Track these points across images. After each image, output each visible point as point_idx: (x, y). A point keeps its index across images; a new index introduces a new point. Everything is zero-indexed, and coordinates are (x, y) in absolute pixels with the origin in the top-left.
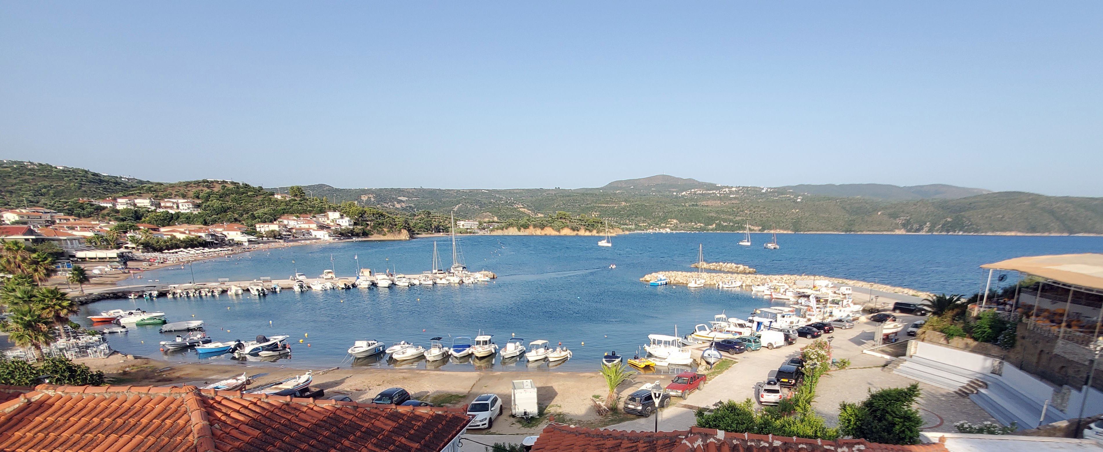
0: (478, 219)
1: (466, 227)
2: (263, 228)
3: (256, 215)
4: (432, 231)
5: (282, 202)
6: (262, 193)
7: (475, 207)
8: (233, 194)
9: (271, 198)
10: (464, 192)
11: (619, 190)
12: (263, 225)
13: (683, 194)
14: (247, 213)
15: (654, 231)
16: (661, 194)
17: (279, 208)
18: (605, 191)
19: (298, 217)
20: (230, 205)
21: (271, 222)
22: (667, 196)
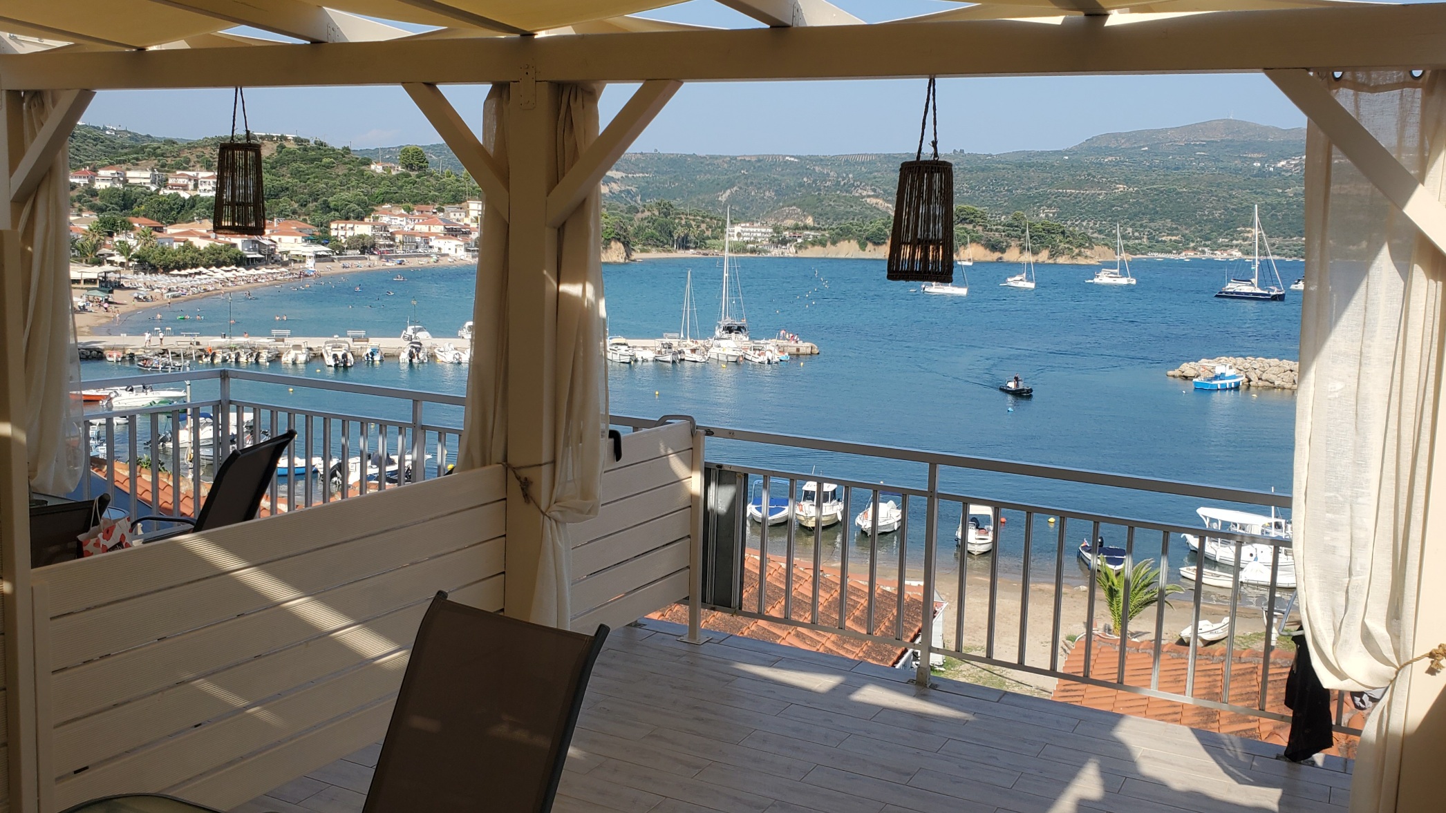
0: (772, 222)
1: (746, 239)
2: (341, 230)
3: (332, 205)
4: (673, 246)
5: (383, 179)
6: (347, 160)
7: (767, 193)
8: (295, 161)
9: (363, 171)
10: (746, 163)
11: (1111, 155)
12: (343, 225)
13: (1280, 165)
14: (316, 200)
15: (1199, 256)
16: (1220, 165)
17: (377, 191)
18: (1075, 157)
19: (409, 210)
20: (288, 182)
21: (360, 218)
22: (1236, 171)
